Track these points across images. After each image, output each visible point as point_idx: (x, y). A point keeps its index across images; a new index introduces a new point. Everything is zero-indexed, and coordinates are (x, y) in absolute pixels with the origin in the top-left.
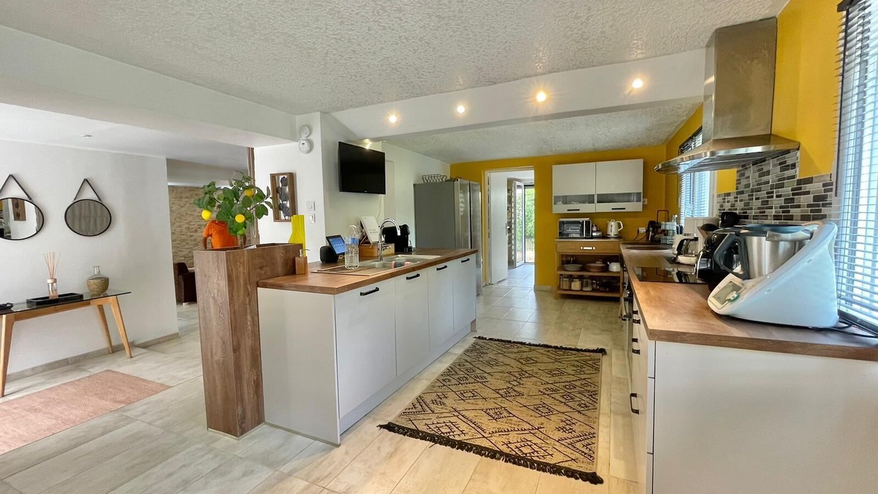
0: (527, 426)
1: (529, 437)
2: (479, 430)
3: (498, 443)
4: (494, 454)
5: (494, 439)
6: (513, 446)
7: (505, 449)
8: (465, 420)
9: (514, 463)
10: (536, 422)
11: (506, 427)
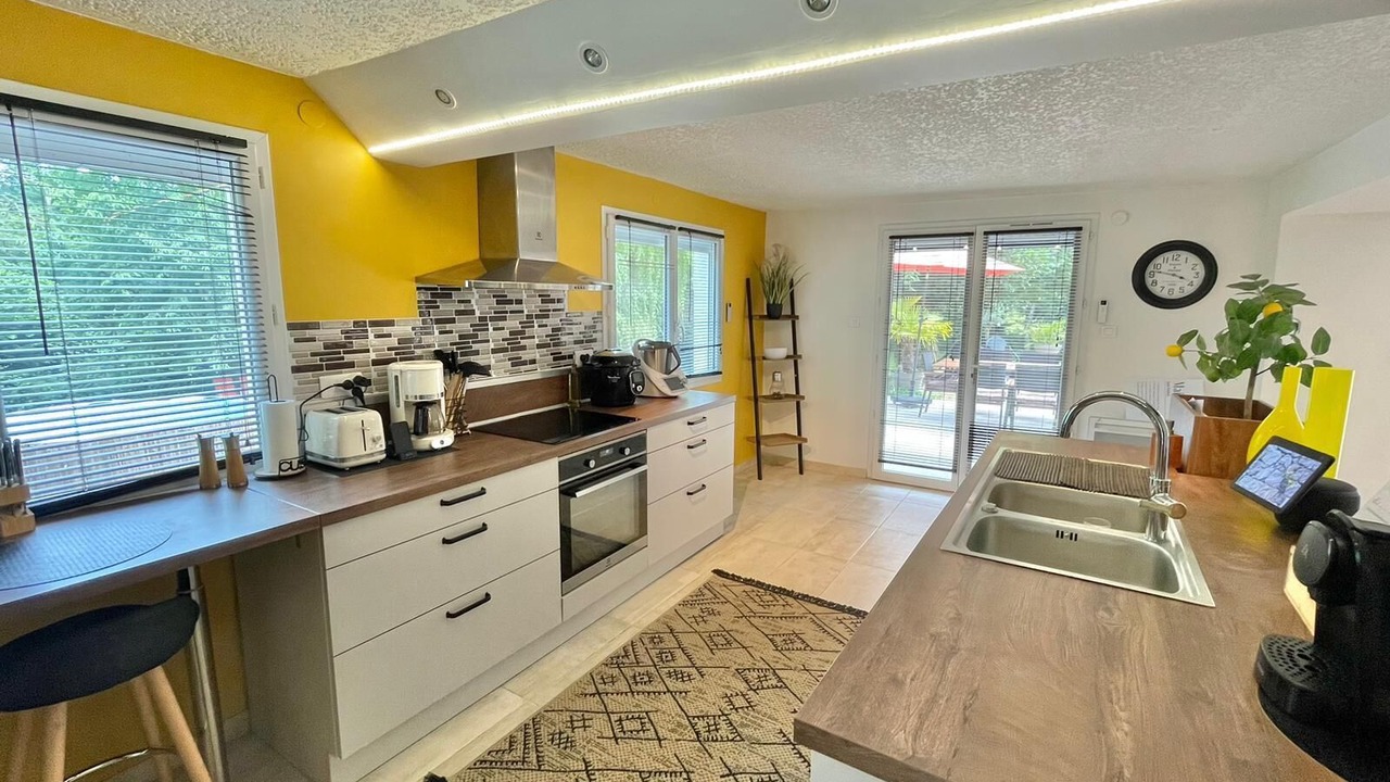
0: (755, 621)
1: (761, 609)
2: (820, 623)
3: (797, 608)
4: (805, 598)
5: (803, 610)
6: (781, 602)
7: (790, 600)
8: (838, 637)
9: (785, 590)
10: (742, 625)
11: (783, 623)
